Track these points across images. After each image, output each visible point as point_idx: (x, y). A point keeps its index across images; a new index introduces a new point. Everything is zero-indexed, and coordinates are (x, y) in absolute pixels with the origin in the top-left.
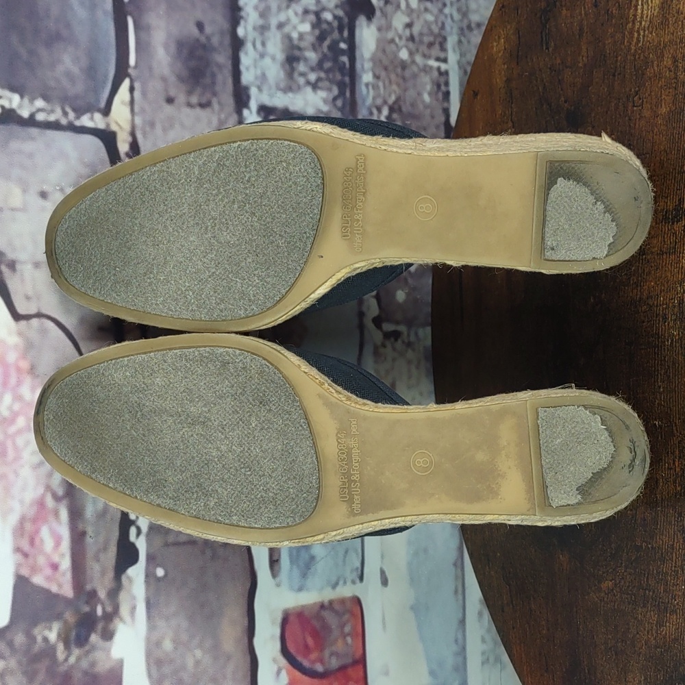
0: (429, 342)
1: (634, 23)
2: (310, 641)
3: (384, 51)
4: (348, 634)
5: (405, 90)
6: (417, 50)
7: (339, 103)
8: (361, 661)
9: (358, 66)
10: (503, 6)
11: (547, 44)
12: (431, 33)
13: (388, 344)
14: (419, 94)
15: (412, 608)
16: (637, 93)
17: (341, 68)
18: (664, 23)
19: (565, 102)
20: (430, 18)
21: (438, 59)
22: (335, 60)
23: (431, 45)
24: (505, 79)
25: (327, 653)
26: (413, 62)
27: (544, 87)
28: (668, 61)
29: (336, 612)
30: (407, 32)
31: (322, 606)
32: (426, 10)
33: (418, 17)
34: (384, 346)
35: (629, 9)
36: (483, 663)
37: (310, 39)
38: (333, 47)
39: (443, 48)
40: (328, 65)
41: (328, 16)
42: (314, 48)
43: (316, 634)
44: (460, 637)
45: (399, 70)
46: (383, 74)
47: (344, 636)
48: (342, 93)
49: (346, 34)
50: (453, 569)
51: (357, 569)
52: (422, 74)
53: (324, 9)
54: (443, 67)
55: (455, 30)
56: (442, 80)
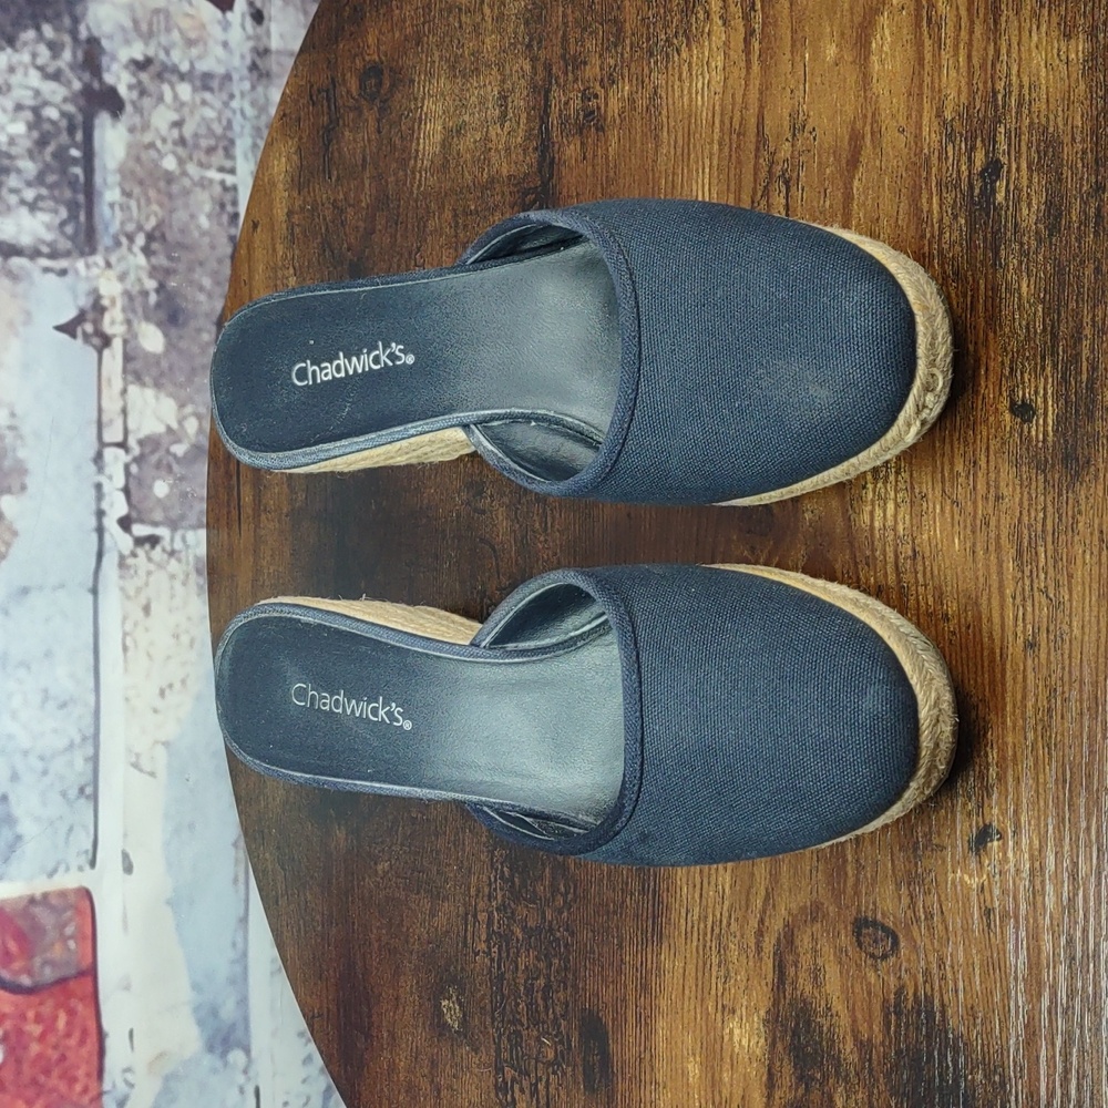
0: (202, 550)
1: (416, 161)
2: (13, 946)
3: (138, 159)
4: (71, 937)
5: (172, 211)
6: (191, 158)
7: (69, 229)
8: (91, 973)
9: (98, 179)
10: (284, 115)
11: (329, 173)
12: (211, 132)
13: (140, 552)
14: (193, 216)
15: (169, 903)
16: (418, 249)
17: (73, 184)
18: (445, 166)
19: (348, 250)
20: (210, 113)
21: (221, 170)
22: (64, 172)
23: (210, 150)
24: (286, 210)
25: (37, 961)
26: (184, 173)
27: (327, 229)
28: (448, 214)
29: (52, 908)
30: (175, 133)
31: (32, 901)
32: (204, 103)
33: (192, 112)
34: (134, 555)
35: (411, 141)
36: (272, 974)
37: (26, 143)
38: (60, 155)
39: (229, 154)
40: (51, 178)
41: (52, 113)
42: (31, 155)
43: (20, 937)
44: (240, 940)
45: (162, 184)
46: (137, 190)
47: (64, 939)
48: (73, 216)
49: (79, 136)
50: (232, 851)
51: (86, 852)
52: (198, 189)
53: (46, 103)
54: (230, 179)
55: (248, 130)
56: (228, 197)
